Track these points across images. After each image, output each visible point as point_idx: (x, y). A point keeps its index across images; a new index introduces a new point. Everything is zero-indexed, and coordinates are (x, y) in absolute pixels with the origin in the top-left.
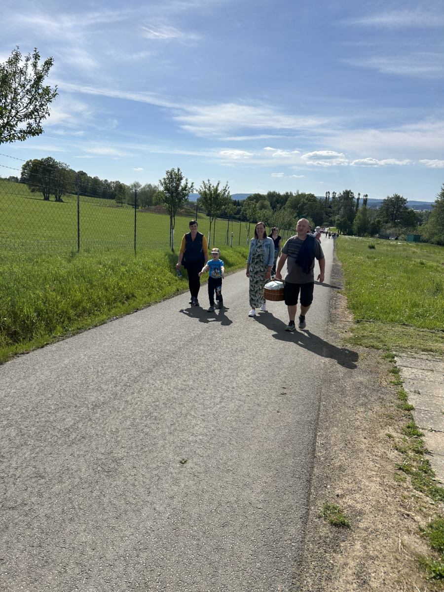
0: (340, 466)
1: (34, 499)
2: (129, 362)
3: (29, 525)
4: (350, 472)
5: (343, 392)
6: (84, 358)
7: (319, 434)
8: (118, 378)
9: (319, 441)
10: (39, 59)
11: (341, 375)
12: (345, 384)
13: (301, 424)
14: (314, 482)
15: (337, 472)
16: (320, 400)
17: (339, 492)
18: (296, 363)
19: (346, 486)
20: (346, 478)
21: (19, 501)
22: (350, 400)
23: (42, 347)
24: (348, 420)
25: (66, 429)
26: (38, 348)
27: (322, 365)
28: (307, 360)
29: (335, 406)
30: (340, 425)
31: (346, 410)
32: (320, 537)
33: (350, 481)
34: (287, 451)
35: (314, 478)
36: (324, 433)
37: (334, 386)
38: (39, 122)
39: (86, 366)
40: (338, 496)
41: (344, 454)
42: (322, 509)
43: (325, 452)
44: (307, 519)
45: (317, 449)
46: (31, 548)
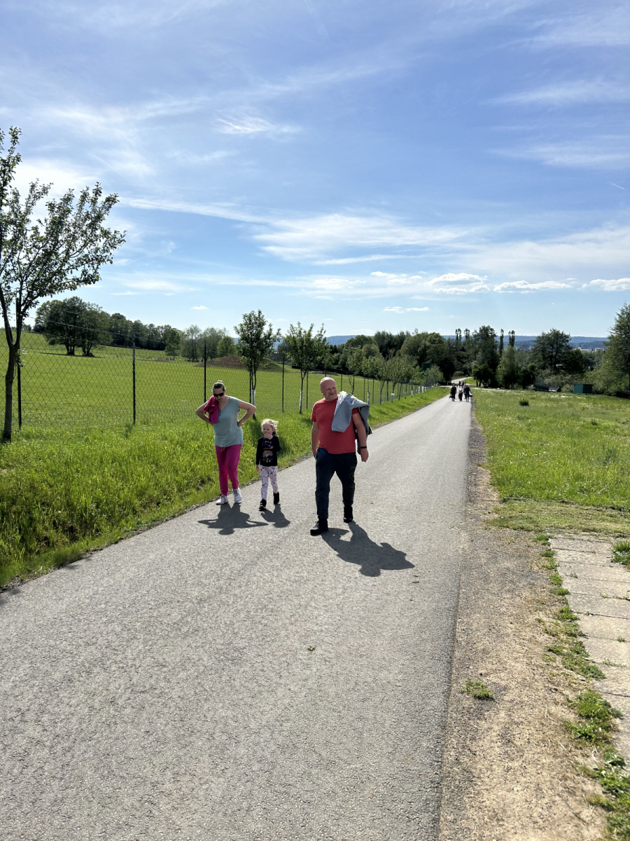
0: (484, 650)
1: (162, 684)
2: (228, 554)
3: (165, 705)
4: (495, 654)
5: (486, 579)
6: (171, 553)
7: (459, 620)
8: (219, 572)
9: (459, 628)
10: (100, 195)
11: (483, 561)
12: (489, 571)
13: (438, 611)
14: (456, 664)
15: (480, 655)
16: (459, 587)
17: (483, 672)
18: (429, 549)
19: (490, 666)
20: (491, 660)
21: (148, 687)
22: (494, 587)
23: (116, 543)
24: (492, 607)
25: (175, 623)
26: (112, 544)
27: (460, 552)
28: (442, 545)
29: (477, 594)
30: (482, 612)
31: (490, 597)
32: (463, 708)
33: (494, 662)
34: (424, 636)
35: (455, 660)
36: (465, 620)
37: (475, 573)
38: (97, 268)
39: (178, 561)
40: (481, 674)
41: (487, 638)
42: (464, 686)
43: (466, 637)
44: (449, 694)
45: (457, 634)
46: (173, 722)
